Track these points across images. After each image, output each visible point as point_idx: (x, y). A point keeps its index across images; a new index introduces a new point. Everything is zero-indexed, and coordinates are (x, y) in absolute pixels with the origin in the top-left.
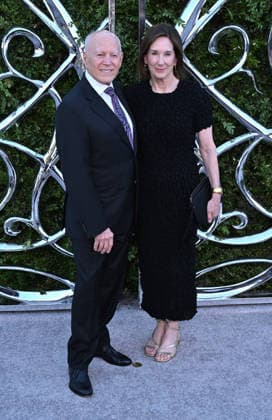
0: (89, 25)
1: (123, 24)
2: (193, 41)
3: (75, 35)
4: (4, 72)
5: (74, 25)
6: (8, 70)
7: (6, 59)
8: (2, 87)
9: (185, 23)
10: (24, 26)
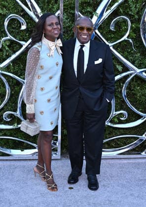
1: (67, 14)
4: (5, 37)
6: (7, 36)
7: (6, 30)
8: (4, 44)
9: (99, 15)
10: (16, 13)
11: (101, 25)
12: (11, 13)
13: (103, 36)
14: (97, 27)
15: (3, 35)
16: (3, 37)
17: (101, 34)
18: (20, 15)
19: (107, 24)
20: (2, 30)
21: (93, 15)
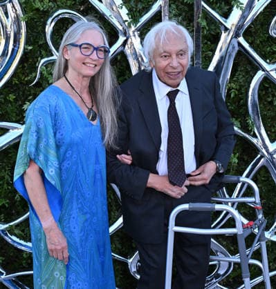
0: (140, 6)
1: (177, 6)
2: (252, 23)
3: (126, 17)
4: (48, 56)
5: (124, 7)
6: (52, 55)
7: (50, 43)
8: (45, 73)
9: (244, 6)
10: (70, 8)
11: (249, 27)
12: (59, 8)
13: (256, 50)
14: (242, 32)
15: (43, 52)
16: (42, 58)
17: (251, 44)
18: (78, 11)
19: (262, 25)
20: (41, 43)
21: (233, 7)
